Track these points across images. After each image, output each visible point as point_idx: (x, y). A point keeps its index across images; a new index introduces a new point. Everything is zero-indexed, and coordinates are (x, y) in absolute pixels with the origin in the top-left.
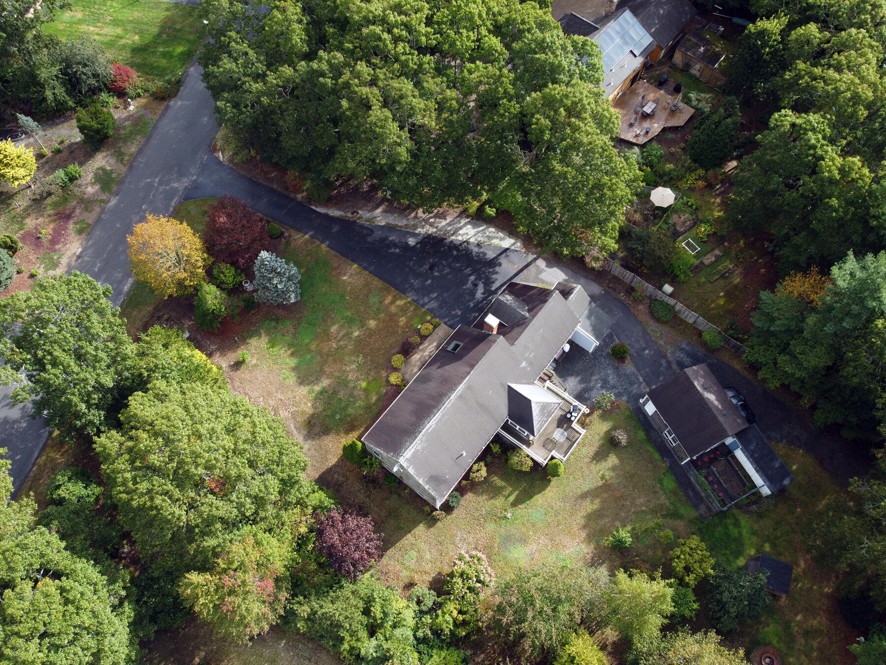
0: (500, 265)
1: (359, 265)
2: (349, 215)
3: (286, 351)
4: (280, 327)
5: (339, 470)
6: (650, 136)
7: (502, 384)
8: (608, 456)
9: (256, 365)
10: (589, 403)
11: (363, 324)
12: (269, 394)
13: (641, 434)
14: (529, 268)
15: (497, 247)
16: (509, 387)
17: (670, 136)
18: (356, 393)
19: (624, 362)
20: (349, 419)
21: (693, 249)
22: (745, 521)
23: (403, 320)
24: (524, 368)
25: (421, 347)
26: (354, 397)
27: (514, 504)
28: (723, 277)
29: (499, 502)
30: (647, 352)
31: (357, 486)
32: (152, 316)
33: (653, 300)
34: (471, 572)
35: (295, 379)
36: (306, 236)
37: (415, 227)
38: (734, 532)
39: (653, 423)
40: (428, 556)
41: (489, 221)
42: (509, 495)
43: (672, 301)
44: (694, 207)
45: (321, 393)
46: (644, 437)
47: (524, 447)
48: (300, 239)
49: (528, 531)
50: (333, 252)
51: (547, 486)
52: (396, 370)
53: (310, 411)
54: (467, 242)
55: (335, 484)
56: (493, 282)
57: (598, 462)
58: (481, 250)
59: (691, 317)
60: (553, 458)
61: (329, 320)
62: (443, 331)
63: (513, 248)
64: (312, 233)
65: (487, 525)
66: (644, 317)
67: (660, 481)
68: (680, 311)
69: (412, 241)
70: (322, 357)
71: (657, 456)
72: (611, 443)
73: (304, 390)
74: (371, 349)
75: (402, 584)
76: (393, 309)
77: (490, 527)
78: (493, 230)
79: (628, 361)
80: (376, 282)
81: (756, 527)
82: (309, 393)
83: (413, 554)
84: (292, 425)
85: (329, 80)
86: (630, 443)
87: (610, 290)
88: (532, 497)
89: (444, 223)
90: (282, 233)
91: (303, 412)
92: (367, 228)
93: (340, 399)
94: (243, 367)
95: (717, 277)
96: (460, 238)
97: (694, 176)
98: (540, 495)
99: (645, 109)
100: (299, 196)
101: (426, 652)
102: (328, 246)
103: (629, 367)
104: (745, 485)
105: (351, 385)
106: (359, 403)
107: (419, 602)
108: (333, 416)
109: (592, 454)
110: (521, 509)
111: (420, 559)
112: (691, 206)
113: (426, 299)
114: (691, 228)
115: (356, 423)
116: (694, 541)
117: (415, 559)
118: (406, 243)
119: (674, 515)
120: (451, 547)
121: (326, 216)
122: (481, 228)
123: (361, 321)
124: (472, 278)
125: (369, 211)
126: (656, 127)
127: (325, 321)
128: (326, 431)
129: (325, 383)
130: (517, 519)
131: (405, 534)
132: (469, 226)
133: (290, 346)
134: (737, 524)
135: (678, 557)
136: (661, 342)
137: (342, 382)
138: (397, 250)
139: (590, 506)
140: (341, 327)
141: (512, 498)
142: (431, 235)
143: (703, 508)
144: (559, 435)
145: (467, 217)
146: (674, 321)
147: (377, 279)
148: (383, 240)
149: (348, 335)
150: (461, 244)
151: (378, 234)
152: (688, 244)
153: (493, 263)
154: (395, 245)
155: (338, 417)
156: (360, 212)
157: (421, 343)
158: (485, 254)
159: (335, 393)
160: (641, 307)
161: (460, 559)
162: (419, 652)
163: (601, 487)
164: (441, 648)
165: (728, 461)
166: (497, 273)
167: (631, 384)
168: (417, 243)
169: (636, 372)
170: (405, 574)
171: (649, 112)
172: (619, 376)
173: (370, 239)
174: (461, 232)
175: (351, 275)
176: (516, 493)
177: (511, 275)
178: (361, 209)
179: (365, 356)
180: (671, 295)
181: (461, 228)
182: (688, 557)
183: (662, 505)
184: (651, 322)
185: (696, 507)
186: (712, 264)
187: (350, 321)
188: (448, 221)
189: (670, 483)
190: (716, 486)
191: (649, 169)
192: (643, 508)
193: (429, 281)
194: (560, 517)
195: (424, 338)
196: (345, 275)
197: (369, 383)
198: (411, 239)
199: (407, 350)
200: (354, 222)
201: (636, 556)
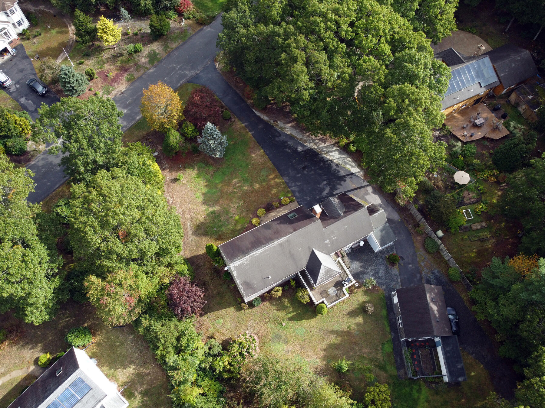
0: (345, 181)
1: (265, 151)
2: (272, 122)
3: (204, 183)
4: (207, 168)
5: (202, 258)
6: (473, 139)
7: (309, 248)
8: (358, 316)
9: (185, 184)
10: (360, 281)
11: (251, 184)
12: (185, 202)
13: (384, 312)
14: (362, 189)
15: (347, 170)
16: (313, 250)
17: (486, 143)
18: (231, 220)
19: (393, 266)
20: (220, 233)
21: (469, 216)
22: (425, 392)
23: (274, 191)
24: (327, 244)
25: (278, 210)
26: (228, 222)
27: (290, 319)
28: (480, 240)
29: (282, 314)
30: (410, 266)
31: (208, 271)
32: (144, 138)
33: (428, 236)
34: (246, 345)
35: (201, 200)
36: (243, 125)
37: (306, 141)
38: (415, 395)
39: (394, 308)
40: (228, 326)
41: (350, 153)
42: (289, 313)
43: (439, 242)
44: (481, 191)
45: (212, 213)
46: (385, 314)
47: (308, 289)
48: (239, 125)
49: (291, 338)
50: (253, 139)
51: (313, 317)
52: (258, 216)
53: (202, 220)
54: (332, 161)
55: (197, 265)
56: (337, 189)
57: (350, 316)
58: (338, 169)
59: (447, 256)
60: (323, 302)
61: (234, 175)
62: (295, 206)
63: (357, 174)
64: (247, 124)
65: (269, 324)
66: (418, 245)
67: (383, 344)
68: (442, 250)
69: (300, 149)
70: (221, 194)
71: (388, 329)
72: (362, 310)
73: (204, 207)
74: (250, 200)
75: (207, 335)
76: (272, 182)
77: (271, 326)
78: (350, 159)
79: (396, 266)
80: (270, 164)
81: (430, 398)
82: (206, 210)
83: (221, 321)
84: (189, 224)
85: (281, 40)
86: (374, 314)
87: (405, 221)
88: (302, 320)
89: (323, 145)
90: (231, 118)
91: (198, 219)
92: (278, 132)
93: (220, 220)
94: (178, 182)
95: (476, 239)
96: (328, 157)
97: (490, 173)
98: (307, 321)
99: (476, 121)
100: (249, 101)
101: (202, 377)
102: (252, 134)
103: (395, 270)
104: (435, 370)
105: (230, 215)
106: (230, 227)
107: (210, 348)
108: (213, 228)
109: (349, 310)
110: (293, 324)
111: (224, 325)
112: (480, 190)
113: (293, 184)
114: (473, 203)
115: (223, 237)
116: (384, 388)
117: (221, 325)
118: (296, 149)
119: (383, 368)
120: (244, 327)
121: (259, 117)
122: (343, 156)
123: (251, 183)
124: (325, 182)
125: (284, 123)
126: (479, 135)
127: (232, 174)
128: (205, 234)
129: (217, 208)
130: (287, 328)
131: (222, 309)
132: (337, 152)
133: (207, 181)
134: (419, 391)
135: (370, 392)
136: (422, 264)
137: (225, 212)
138: (289, 151)
139: (334, 340)
140: (239, 182)
141: (290, 315)
142: (312, 149)
143: (402, 372)
144: (332, 291)
145: (338, 147)
146: (436, 254)
147: (271, 162)
148: (284, 142)
149: (240, 187)
150: (327, 161)
151: (283, 138)
152: (467, 212)
153: (342, 179)
154: (289, 147)
155: (215, 229)
156: (279, 122)
157: (279, 208)
158: (339, 171)
159: (219, 216)
160: (419, 238)
161: (243, 335)
162: (198, 375)
163: (345, 332)
164: (211, 379)
165: (431, 351)
166: (341, 185)
167: (392, 280)
168: (303, 151)
169: (398, 274)
170: (212, 330)
171: (478, 124)
172: (386, 273)
173: (277, 139)
174: (331, 154)
175: (257, 155)
176: (295, 313)
177: (349, 189)
178: (280, 120)
179: (244, 203)
180: (441, 238)
181: (331, 152)
182: (376, 394)
183: (377, 359)
184: (421, 250)
185: (398, 369)
186: (477, 230)
187: (245, 180)
188: (326, 145)
189: (388, 348)
190: (416, 363)
191: (462, 158)
192: (365, 355)
193: (300, 175)
194: (313, 338)
195: (282, 205)
196: (254, 154)
197: (240, 218)
198: (300, 147)
199: (269, 208)
200: (273, 127)
201: (348, 381)
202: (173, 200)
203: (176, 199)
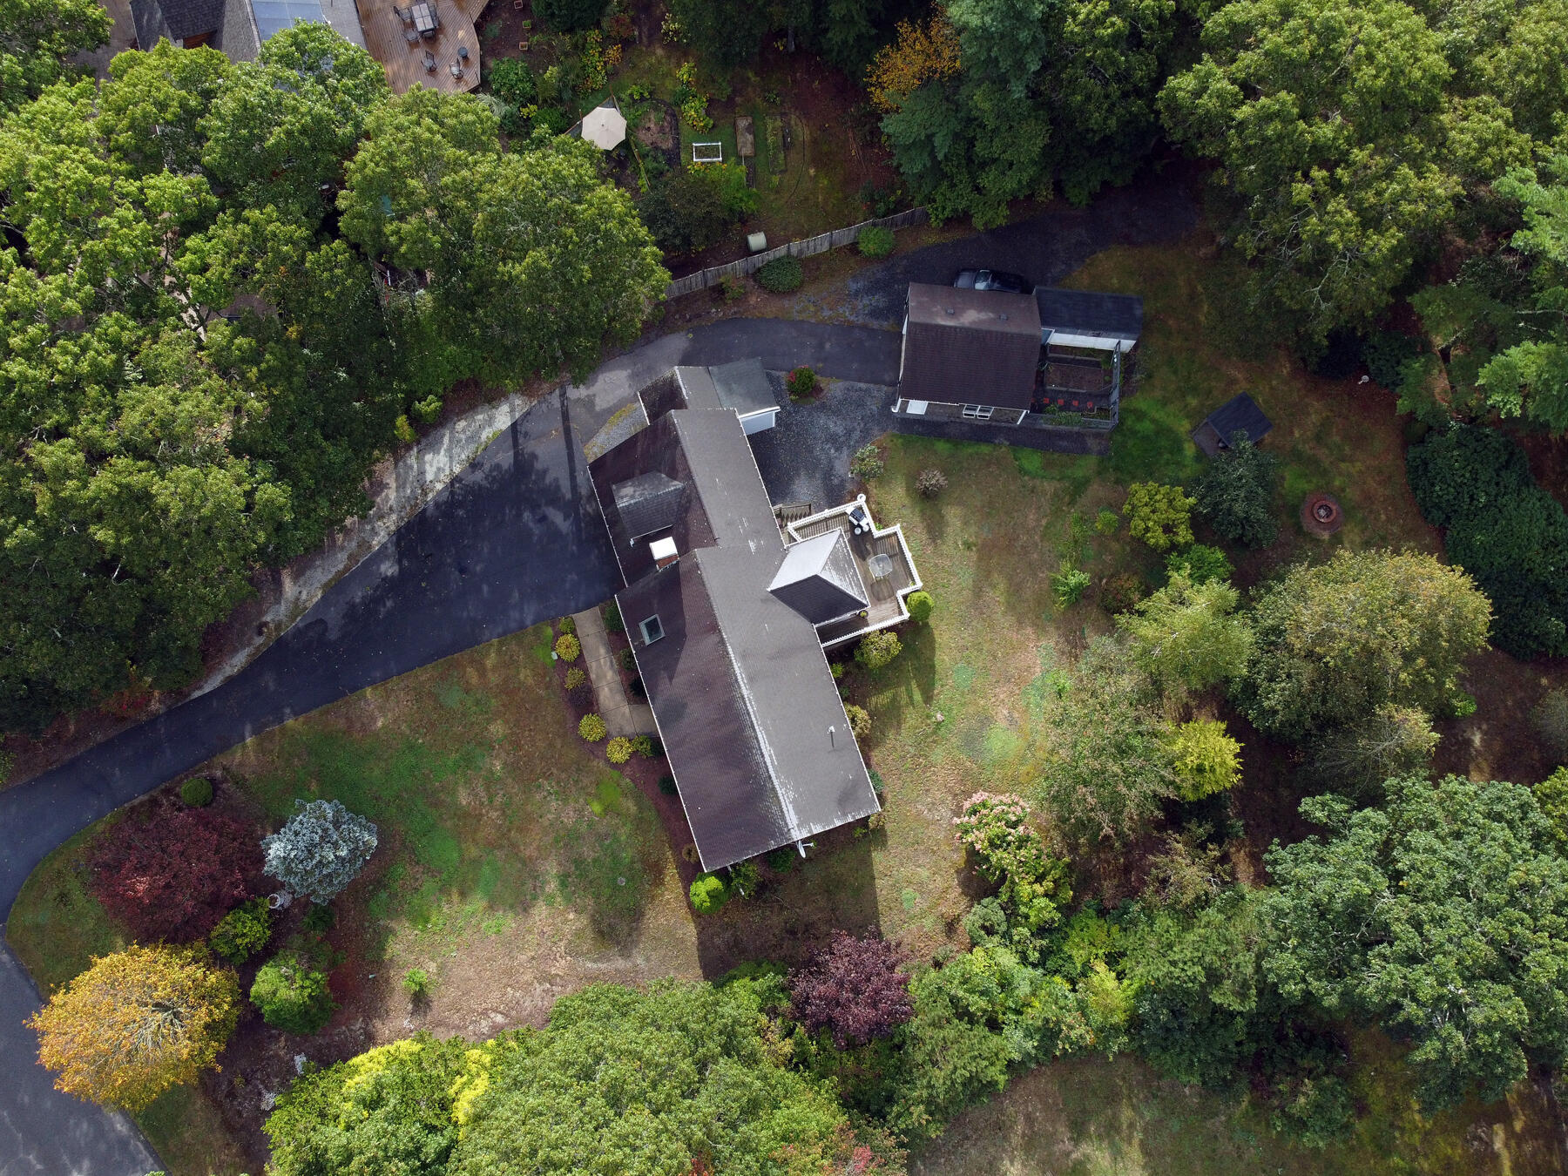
0: (534, 456)
1: (370, 684)
2: (259, 641)
3: (449, 902)
4: (396, 886)
5: (710, 931)
6: (475, 58)
7: (764, 601)
8: (942, 517)
9: (441, 968)
10: (849, 486)
11: (487, 745)
12: (509, 972)
13: (942, 446)
14: (571, 414)
15: (499, 438)
16: (772, 592)
17: (495, 28)
18: (602, 830)
19: (821, 390)
20: (638, 866)
21: (712, 152)
22: (1140, 402)
23: (526, 676)
24: (758, 547)
25: (593, 676)
26: (607, 836)
27: (928, 698)
28: (786, 147)
29: (911, 718)
30: (828, 346)
31: (755, 917)
33: (756, 275)
35: (511, 915)
36: (249, 740)
37: (364, 545)
38: (1146, 427)
39: (935, 418)
40: (924, 873)
41: (443, 419)
42: (911, 697)
43: (781, 251)
44: (646, 94)
45: (563, 884)
46: (948, 446)
47: (866, 630)
48: (246, 753)
49: (977, 704)
50: (314, 713)
51: (931, 634)
52: (604, 740)
53: (584, 920)
54: (455, 480)
55: (730, 949)
56: (558, 488)
57: (941, 536)
58: (487, 467)
59: (820, 243)
60: (905, 597)
61: (442, 796)
62: (589, 624)
63: (517, 415)
64: (248, 728)
65: (933, 758)
66: (772, 308)
67: (1022, 471)
68: (801, 252)
69: (388, 569)
70: (501, 847)
71: (985, 449)
72: (928, 498)
73: (540, 911)
74: (542, 758)
75: (941, 938)
76: (494, 679)
77: (938, 755)
78: (461, 424)
79: (823, 382)
80: (424, 675)
81: (1158, 394)
82: (550, 904)
83: (908, 892)
84: (589, 965)
86: (946, 472)
87: (695, 322)
88: (933, 667)
89: (392, 494)
90: (213, 781)
91: (578, 934)
92: (308, 627)
93: (595, 861)
94: (431, 992)
95: (782, 156)
96: (439, 486)
97: (594, 52)
98: (938, 653)
100: (155, 706)
101: (1061, 962)
102: (296, 714)
103: (834, 388)
104: (1098, 364)
105: (584, 828)
106: (623, 833)
107: (990, 931)
108: (616, 888)
109: (924, 537)
110: (942, 693)
111: (921, 887)
112: (642, 99)
113: (515, 614)
114: (676, 128)
115: (653, 858)
116: (1140, 492)
117: (918, 895)
118: (385, 579)
119: (1079, 487)
120: (931, 831)
121: (230, 682)
122: (446, 440)
123: (480, 744)
124: (527, 515)
125: (278, 602)
126: (464, 36)
127: (437, 804)
128: (635, 915)
129: (551, 869)
130: (951, 710)
131: (872, 886)
132: (428, 457)
133: (444, 890)
134: (1140, 416)
135: (1147, 530)
136: (827, 313)
137: (567, 840)
138: (389, 604)
139: (997, 595)
140: (468, 782)
141: (918, 696)
142: (399, 530)
143: (1091, 443)
144: (878, 568)
145: (408, 447)
146: (812, 267)
147: (418, 671)
148: (351, 614)
149: (490, 782)
150: (452, 493)
151: (334, 617)
152: (701, 153)
153: (523, 466)
154: (373, 602)
155: (622, 881)
156: (268, 618)
157: (586, 672)
158: (498, 467)
159: (578, 862)
160: (753, 300)
161: (966, 832)
162: (1056, 972)
163: (980, 559)
164: (1066, 937)
165: (1056, 360)
166: (545, 472)
167: (860, 404)
168: (399, 562)
169: (847, 384)
170: (928, 923)
171: (430, 26)
172: (837, 413)
173: (333, 635)
174: (429, 476)
175: (381, 709)
176: (914, 684)
177: (564, 452)
178: (261, 613)
179: (548, 776)
180: (771, 244)
181: (422, 473)
183: (1056, 494)
184: (786, 303)
185: (1085, 451)
186: (755, 144)
187: (468, 761)
188: (393, 485)
189: (1032, 461)
190: (1075, 403)
191: (533, 107)
192: (1044, 522)
193: (485, 588)
194: (986, 647)
195: (579, 662)
196: (374, 720)
197: (598, 797)
198: (383, 568)
199: (584, 701)
200: (280, 641)
201: (1101, 580)
202: (496, 1011)
203: (493, 999)
